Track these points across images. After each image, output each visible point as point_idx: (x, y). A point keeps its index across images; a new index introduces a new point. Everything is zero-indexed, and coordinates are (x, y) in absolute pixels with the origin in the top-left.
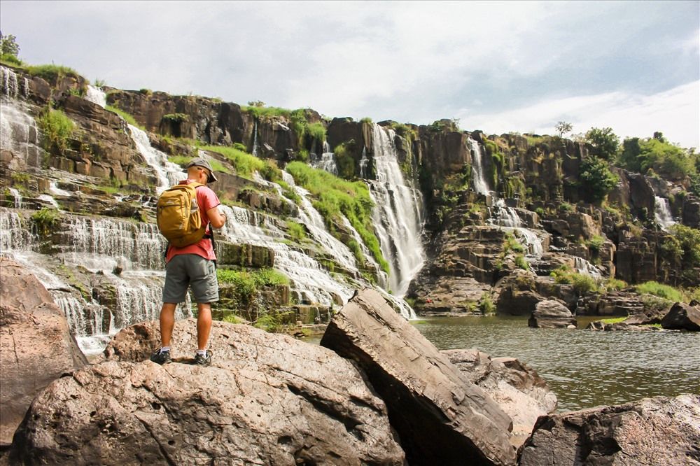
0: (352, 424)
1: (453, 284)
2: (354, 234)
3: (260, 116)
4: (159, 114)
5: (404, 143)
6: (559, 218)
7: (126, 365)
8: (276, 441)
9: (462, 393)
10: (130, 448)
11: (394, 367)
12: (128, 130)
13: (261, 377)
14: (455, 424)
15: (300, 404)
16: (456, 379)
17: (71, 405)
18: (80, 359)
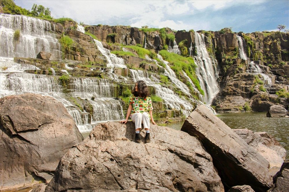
0: (196, 165)
1: (232, 99)
2: (188, 79)
3: (147, 32)
4: (106, 34)
5: (208, 39)
6: (279, 68)
7: (99, 142)
8: (165, 174)
9: (246, 151)
10: (102, 178)
11: (214, 140)
12: (94, 41)
13: (156, 146)
14: (244, 166)
15: (174, 157)
16: (242, 144)
17: (77, 160)
18: (80, 136)
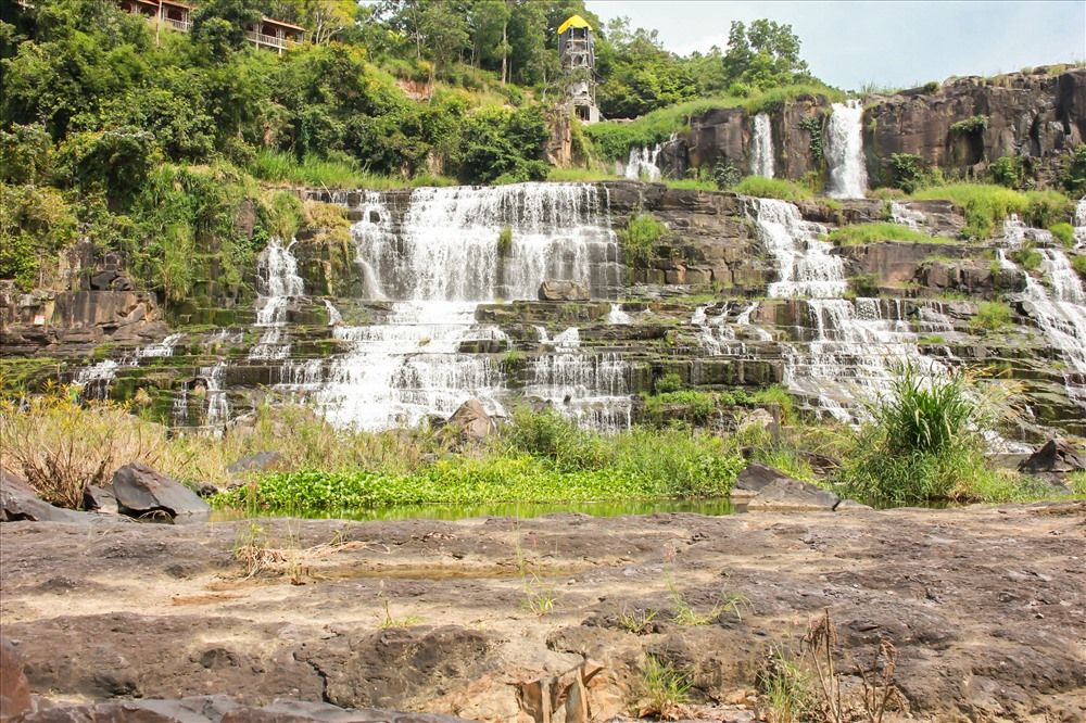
4: (942, 125)
